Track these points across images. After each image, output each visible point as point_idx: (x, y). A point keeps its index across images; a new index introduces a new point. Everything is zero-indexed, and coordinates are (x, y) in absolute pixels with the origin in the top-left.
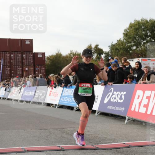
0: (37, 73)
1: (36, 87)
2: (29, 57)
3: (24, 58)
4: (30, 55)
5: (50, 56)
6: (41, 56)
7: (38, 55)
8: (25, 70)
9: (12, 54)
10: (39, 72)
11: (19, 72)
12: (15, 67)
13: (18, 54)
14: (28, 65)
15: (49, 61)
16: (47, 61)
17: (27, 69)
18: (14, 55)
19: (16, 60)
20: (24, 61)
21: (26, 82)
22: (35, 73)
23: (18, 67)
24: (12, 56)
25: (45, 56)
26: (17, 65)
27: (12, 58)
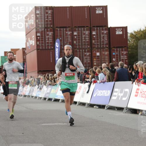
0: (114, 59)
1: (113, 82)
2: (102, 36)
3: (94, 36)
4: (103, 32)
5: (135, 32)
6: (121, 33)
7: (116, 31)
8: (95, 56)
9: (76, 31)
10: (117, 58)
11: (86, 59)
12: (80, 52)
13: (84, 30)
14: (100, 48)
15: (134, 39)
16: (130, 40)
17: (98, 54)
18: (78, 33)
19: (82, 40)
20: (93, 41)
21: (97, 75)
22: (111, 61)
23: (85, 52)
24: (75, 33)
25: (126, 33)
26: (82, 49)
27: (75, 37)
